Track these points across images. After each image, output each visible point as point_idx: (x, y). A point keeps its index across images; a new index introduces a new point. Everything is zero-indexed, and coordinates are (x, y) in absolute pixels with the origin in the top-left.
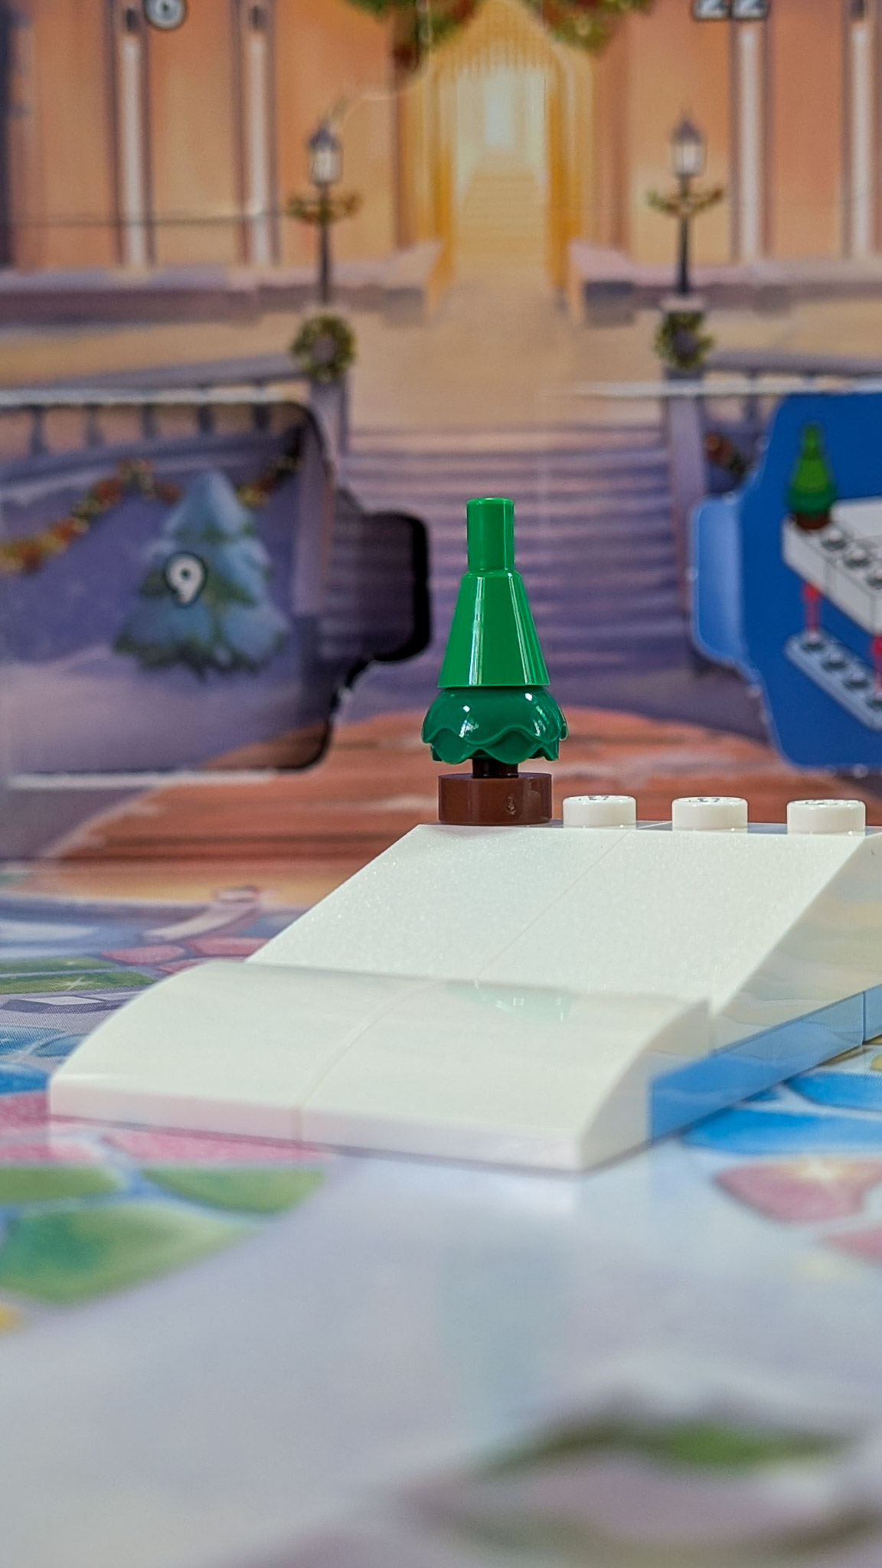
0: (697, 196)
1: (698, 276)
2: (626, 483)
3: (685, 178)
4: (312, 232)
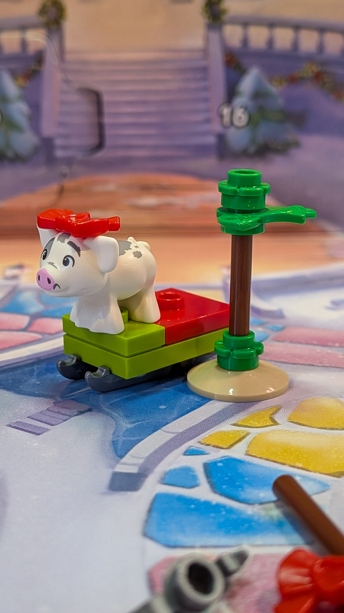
2: (190, 75)
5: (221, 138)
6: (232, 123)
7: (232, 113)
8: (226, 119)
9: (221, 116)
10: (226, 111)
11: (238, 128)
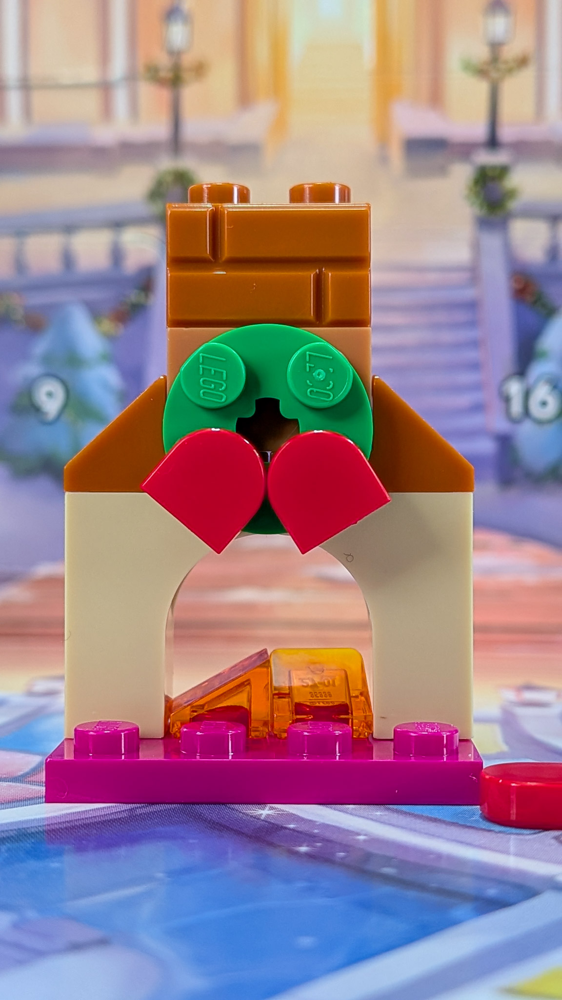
0: (506, 62)
1: (506, 133)
2: (441, 317)
3: (495, 47)
4: (165, 94)
5: (505, 442)
6: (526, 412)
7: (527, 395)
8: (516, 407)
9: (507, 400)
10: (515, 388)
11: (540, 422)
